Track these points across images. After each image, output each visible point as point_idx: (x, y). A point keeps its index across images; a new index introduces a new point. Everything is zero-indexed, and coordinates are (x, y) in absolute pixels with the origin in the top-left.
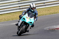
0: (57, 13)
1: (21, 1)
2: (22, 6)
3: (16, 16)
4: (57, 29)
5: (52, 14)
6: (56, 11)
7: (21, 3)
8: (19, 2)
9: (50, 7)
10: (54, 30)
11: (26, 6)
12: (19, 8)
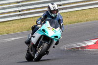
0: (81, 22)
1: (22, 1)
2: (23, 10)
3: (14, 26)
4: (81, 48)
5: (74, 22)
6: (80, 19)
7: (23, 6)
8: (18, 3)
9: (71, 12)
10: (76, 50)
11: (29, 9)
12: (19, 13)
